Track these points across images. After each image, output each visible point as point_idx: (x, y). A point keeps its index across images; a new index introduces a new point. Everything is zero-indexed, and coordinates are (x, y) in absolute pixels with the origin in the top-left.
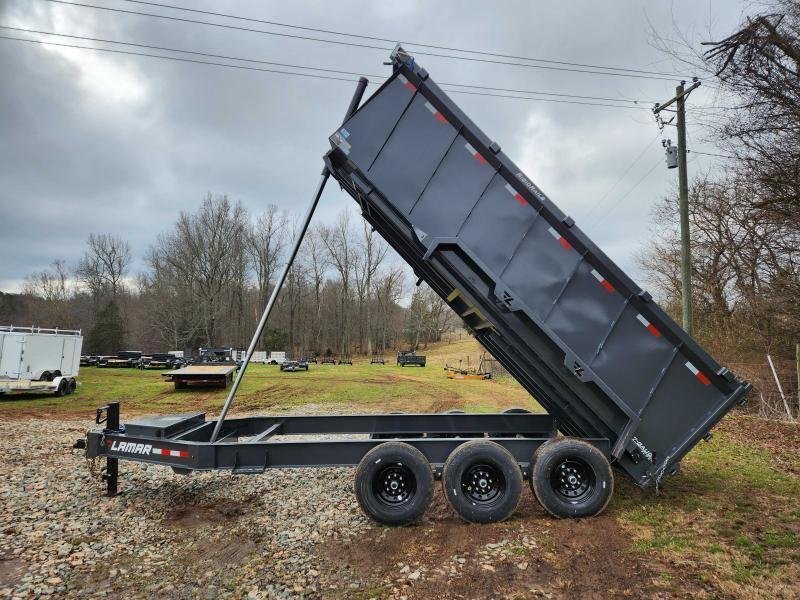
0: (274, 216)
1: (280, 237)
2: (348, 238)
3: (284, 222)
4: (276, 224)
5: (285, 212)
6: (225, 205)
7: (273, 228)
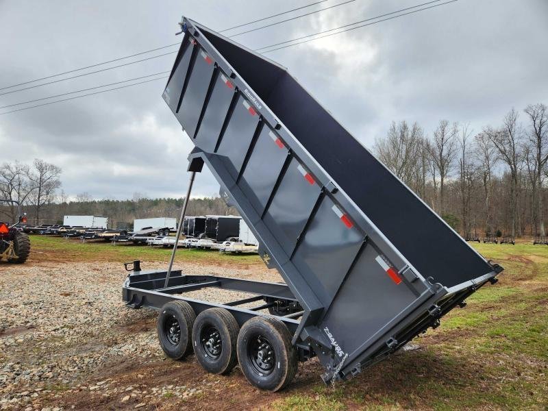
0: (446, 128)
1: (452, 145)
2: (516, 136)
3: (455, 131)
4: (448, 134)
5: (455, 124)
6: (405, 127)
7: (445, 138)
